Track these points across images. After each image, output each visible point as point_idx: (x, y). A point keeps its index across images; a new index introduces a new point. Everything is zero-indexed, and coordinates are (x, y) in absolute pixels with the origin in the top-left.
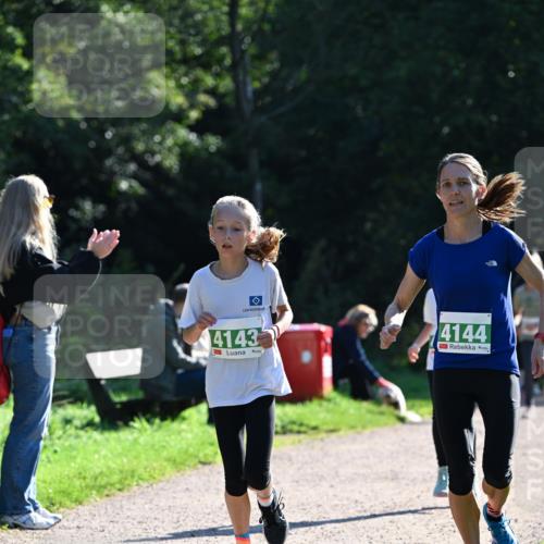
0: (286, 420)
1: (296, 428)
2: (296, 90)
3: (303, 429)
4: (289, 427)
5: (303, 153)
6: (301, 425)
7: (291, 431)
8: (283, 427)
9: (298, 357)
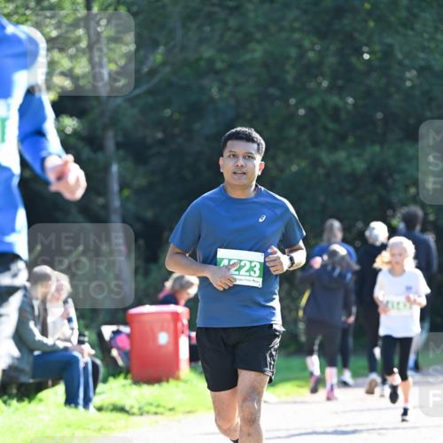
0: (143, 401)
1: (152, 409)
3: (160, 410)
4: (146, 409)
5: (160, 135)
6: (158, 406)
7: (148, 413)
8: (140, 409)
9: (155, 338)
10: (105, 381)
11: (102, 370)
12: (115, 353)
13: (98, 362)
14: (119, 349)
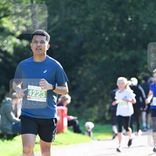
2: (54, 25)
5: (57, 47)
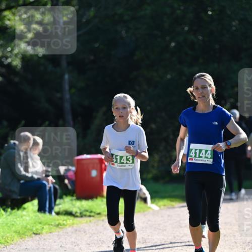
0: (83, 209)
1: (88, 214)
3: (92, 214)
4: (84, 213)
6: (91, 212)
7: (85, 216)
8: (81, 213)
9: (90, 173)
10: (61, 198)
11: (59, 191)
12: (66, 181)
13: (57, 187)
14: (69, 179)
